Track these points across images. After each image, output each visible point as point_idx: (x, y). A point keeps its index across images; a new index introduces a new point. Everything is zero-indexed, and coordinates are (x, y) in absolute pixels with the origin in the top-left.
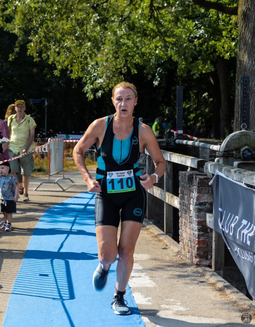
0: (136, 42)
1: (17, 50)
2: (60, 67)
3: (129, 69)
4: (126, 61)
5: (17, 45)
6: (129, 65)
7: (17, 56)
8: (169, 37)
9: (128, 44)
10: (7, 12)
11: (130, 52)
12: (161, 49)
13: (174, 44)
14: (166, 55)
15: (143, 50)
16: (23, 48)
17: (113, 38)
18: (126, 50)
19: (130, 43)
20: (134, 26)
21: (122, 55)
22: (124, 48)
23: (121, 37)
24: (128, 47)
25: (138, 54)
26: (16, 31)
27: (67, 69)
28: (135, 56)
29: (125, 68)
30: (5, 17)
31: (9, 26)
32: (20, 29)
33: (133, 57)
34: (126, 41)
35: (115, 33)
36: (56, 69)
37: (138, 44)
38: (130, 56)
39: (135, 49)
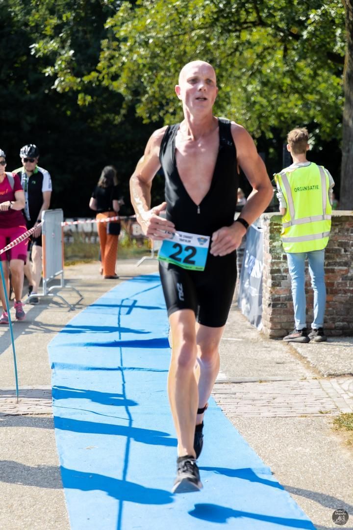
0: (272, 101)
3: (263, 132)
4: (260, 122)
5: (124, 106)
6: (263, 128)
8: (311, 93)
9: (262, 103)
10: (113, 69)
11: (264, 112)
12: (301, 109)
13: (318, 103)
14: (308, 115)
15: (280, 109)
16: (132, 109)
17: (243, 95)
18: (259, 110)
19: (264, 102)
20: (268, 81)
21: (255, 116)
22: (257, 107)
23: (253, 94)
24: (262, 106)
25: (274, 114)
26: (122, 90)
28: (270, 117)
29: (259, 131)
30: (110, 75)
31: (115, 84)
32: (127, 88)
33: (267, 118)
34: (259, 99)
35: (245, 90)
37: (274, 103)
38: (264, 117)
39: (269, 109)
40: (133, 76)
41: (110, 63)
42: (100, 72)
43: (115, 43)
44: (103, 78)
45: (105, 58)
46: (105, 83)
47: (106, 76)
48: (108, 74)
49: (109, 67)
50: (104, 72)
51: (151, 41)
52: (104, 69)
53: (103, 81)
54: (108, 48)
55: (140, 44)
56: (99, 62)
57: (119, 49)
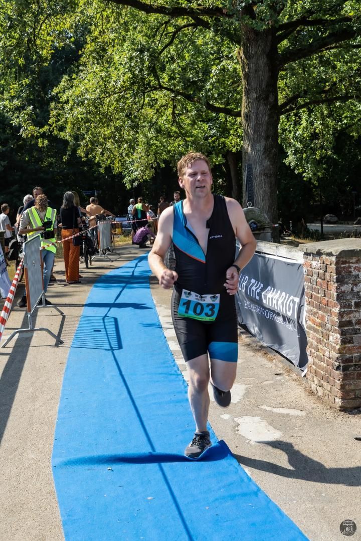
0: (163, 142)
1: (69, 153)
2: (104, 166)
3: (158, 164)
4: (156, 157)
5: (69, 149)
6: (158, 161)
7: (69, 158)
8: (189, 137)
10: (59, 123)
11: (158, 150)
13: (193, 143)
15: (169, 148)
16: (74, 151)
17: (145, 140)
18: (155, 149)
19: (158, 143)
20: (161, 130)
21: (153, 153)
22: (154, 147)
23: (151, 139)
24: (157, 146)
25: (165, 151)
26: (68, 137)
27: (110, 166)
29: (155, 163)
30: (58, 127)
31: (62, 134)
32: (70, 136)
33: (161, 154)
34: (155, 142)
35: (146, 136)
36: (101, 167)
37: (165, 144)
38: (159, 153)
39: (162, 148)
40: (74, 127)
41: (58, 119)
42: (51, 126)
43: (60, 105)
44: (53, 129)
45: (54, 116)
46: (55, 132)
47: (55, 128)
48: (56, 127)
49: (57, 122)
50: (54, 125)
51: (86, 102)
52: (53, 123)
53: (53, 131)
54: (55, 108)
55: (78, 105)
56: (50, 118)
57: (63, 109)
